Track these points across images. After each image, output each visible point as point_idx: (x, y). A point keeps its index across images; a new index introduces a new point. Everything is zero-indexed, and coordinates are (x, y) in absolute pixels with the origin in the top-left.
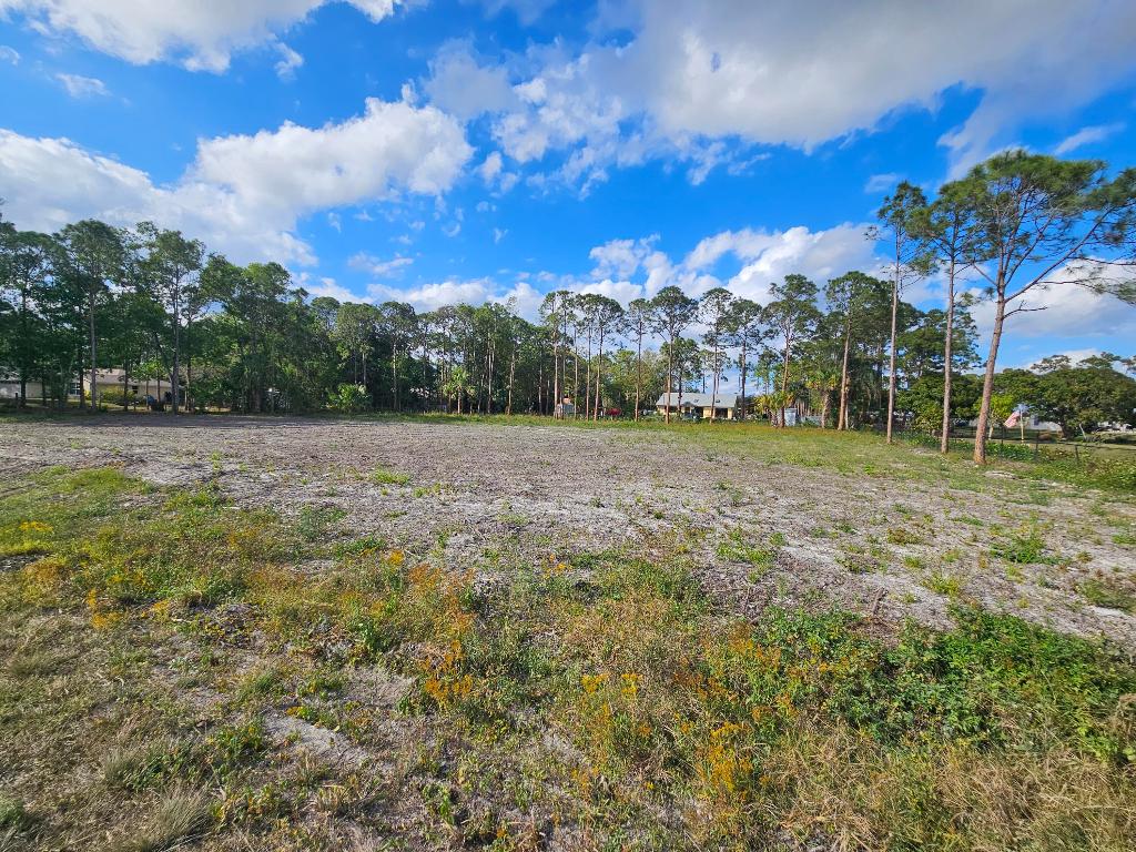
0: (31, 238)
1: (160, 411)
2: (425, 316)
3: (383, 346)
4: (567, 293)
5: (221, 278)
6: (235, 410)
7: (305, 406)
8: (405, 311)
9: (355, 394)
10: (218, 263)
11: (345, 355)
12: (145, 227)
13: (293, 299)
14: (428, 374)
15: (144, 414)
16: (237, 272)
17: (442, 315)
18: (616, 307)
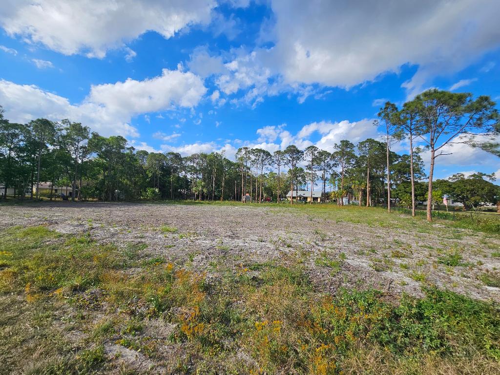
0: (15, 126)
1: (67, 201)
2: (186, 158)
3: (167, 171)
4: (247, 148)
5: (97, 142)
6: (100, 200)
7: (131, 198)
8: (177, 156)
9: (154, 192)
10: (96, 136)
11: (150, 175)
12: (65, 121)
13: (128, 151)
14: (186, 183)
15: (59, 201)
16: (103, 139)
17: (192, 158)
18: (268, 154)
